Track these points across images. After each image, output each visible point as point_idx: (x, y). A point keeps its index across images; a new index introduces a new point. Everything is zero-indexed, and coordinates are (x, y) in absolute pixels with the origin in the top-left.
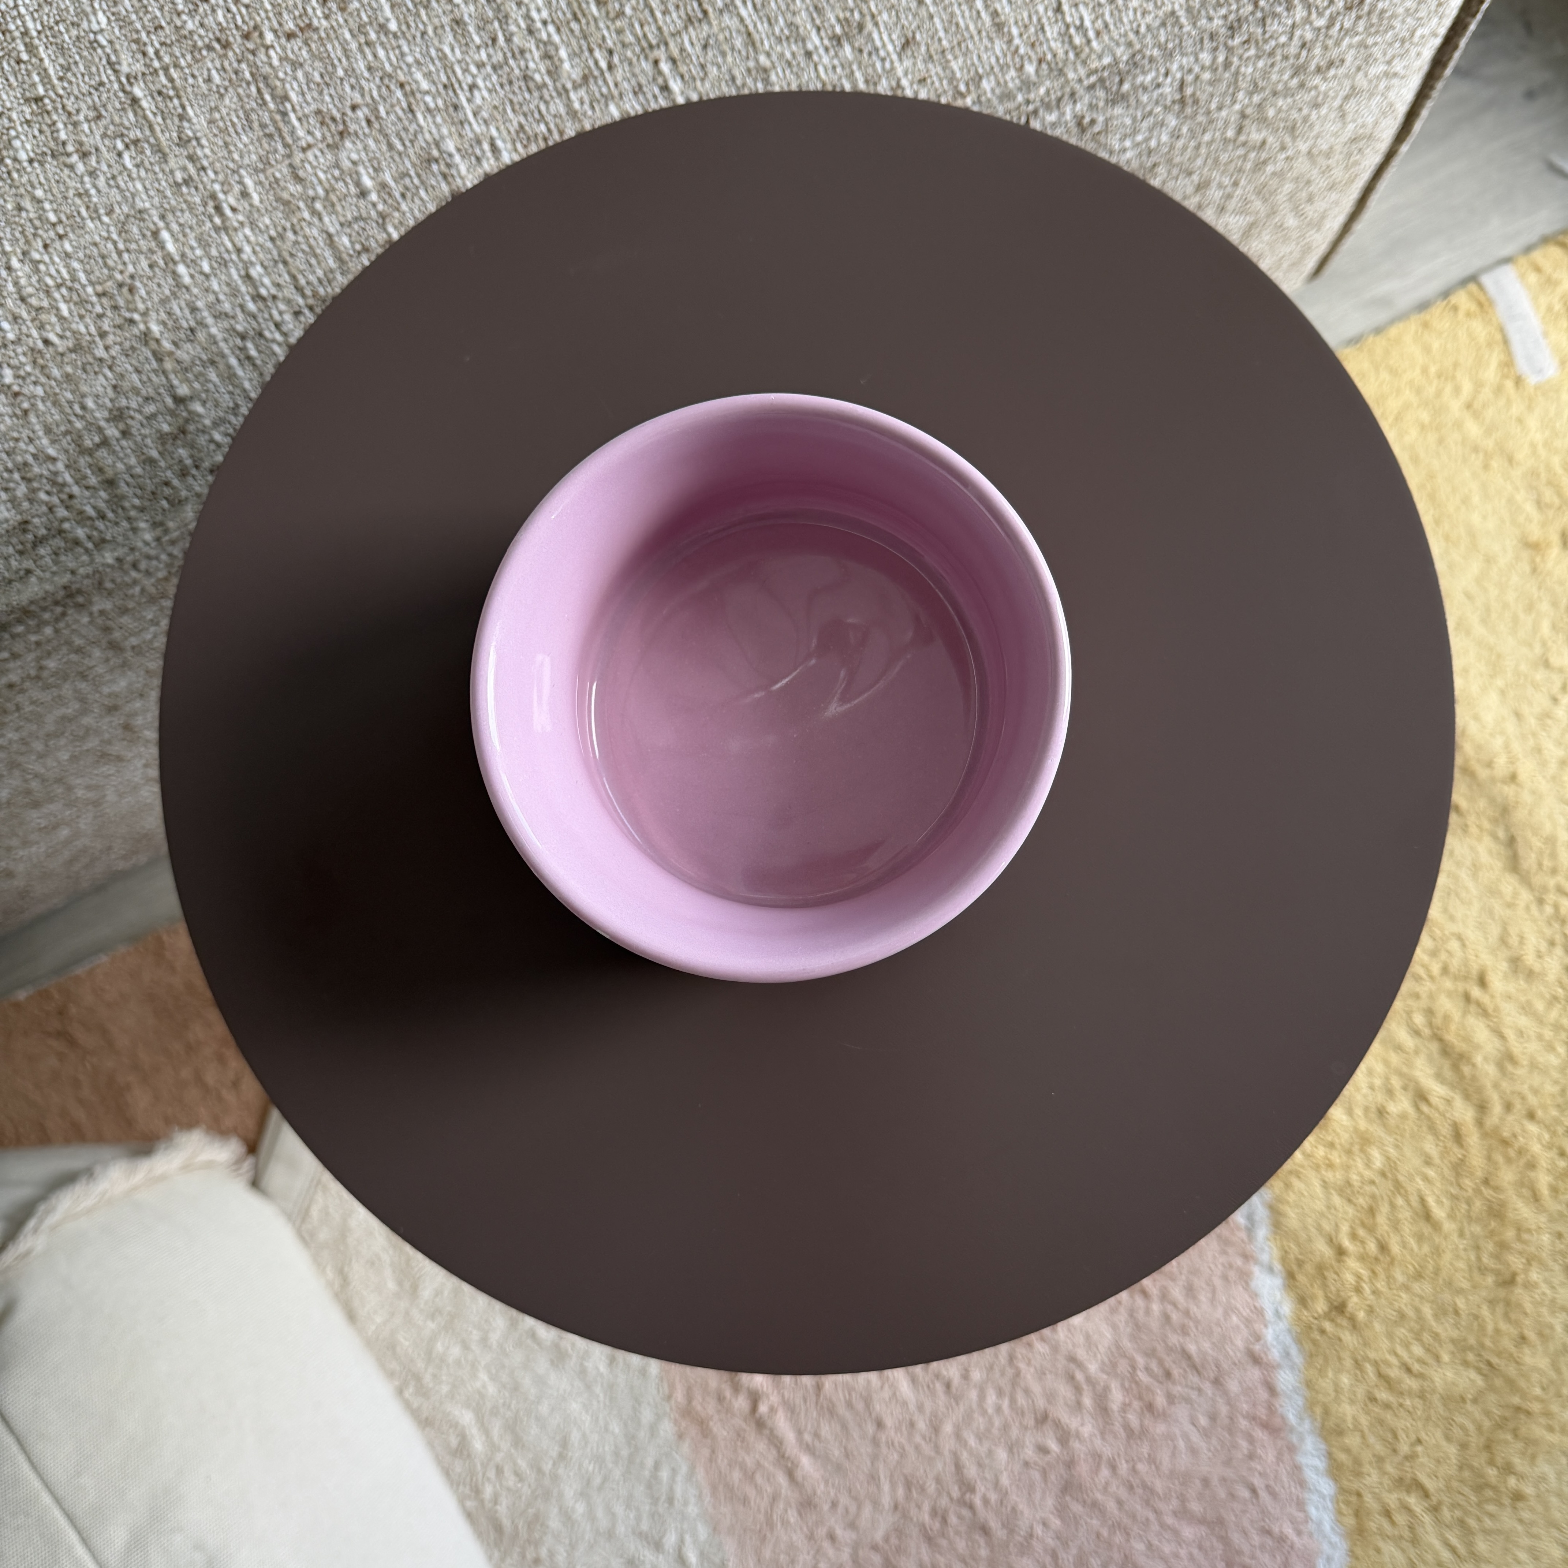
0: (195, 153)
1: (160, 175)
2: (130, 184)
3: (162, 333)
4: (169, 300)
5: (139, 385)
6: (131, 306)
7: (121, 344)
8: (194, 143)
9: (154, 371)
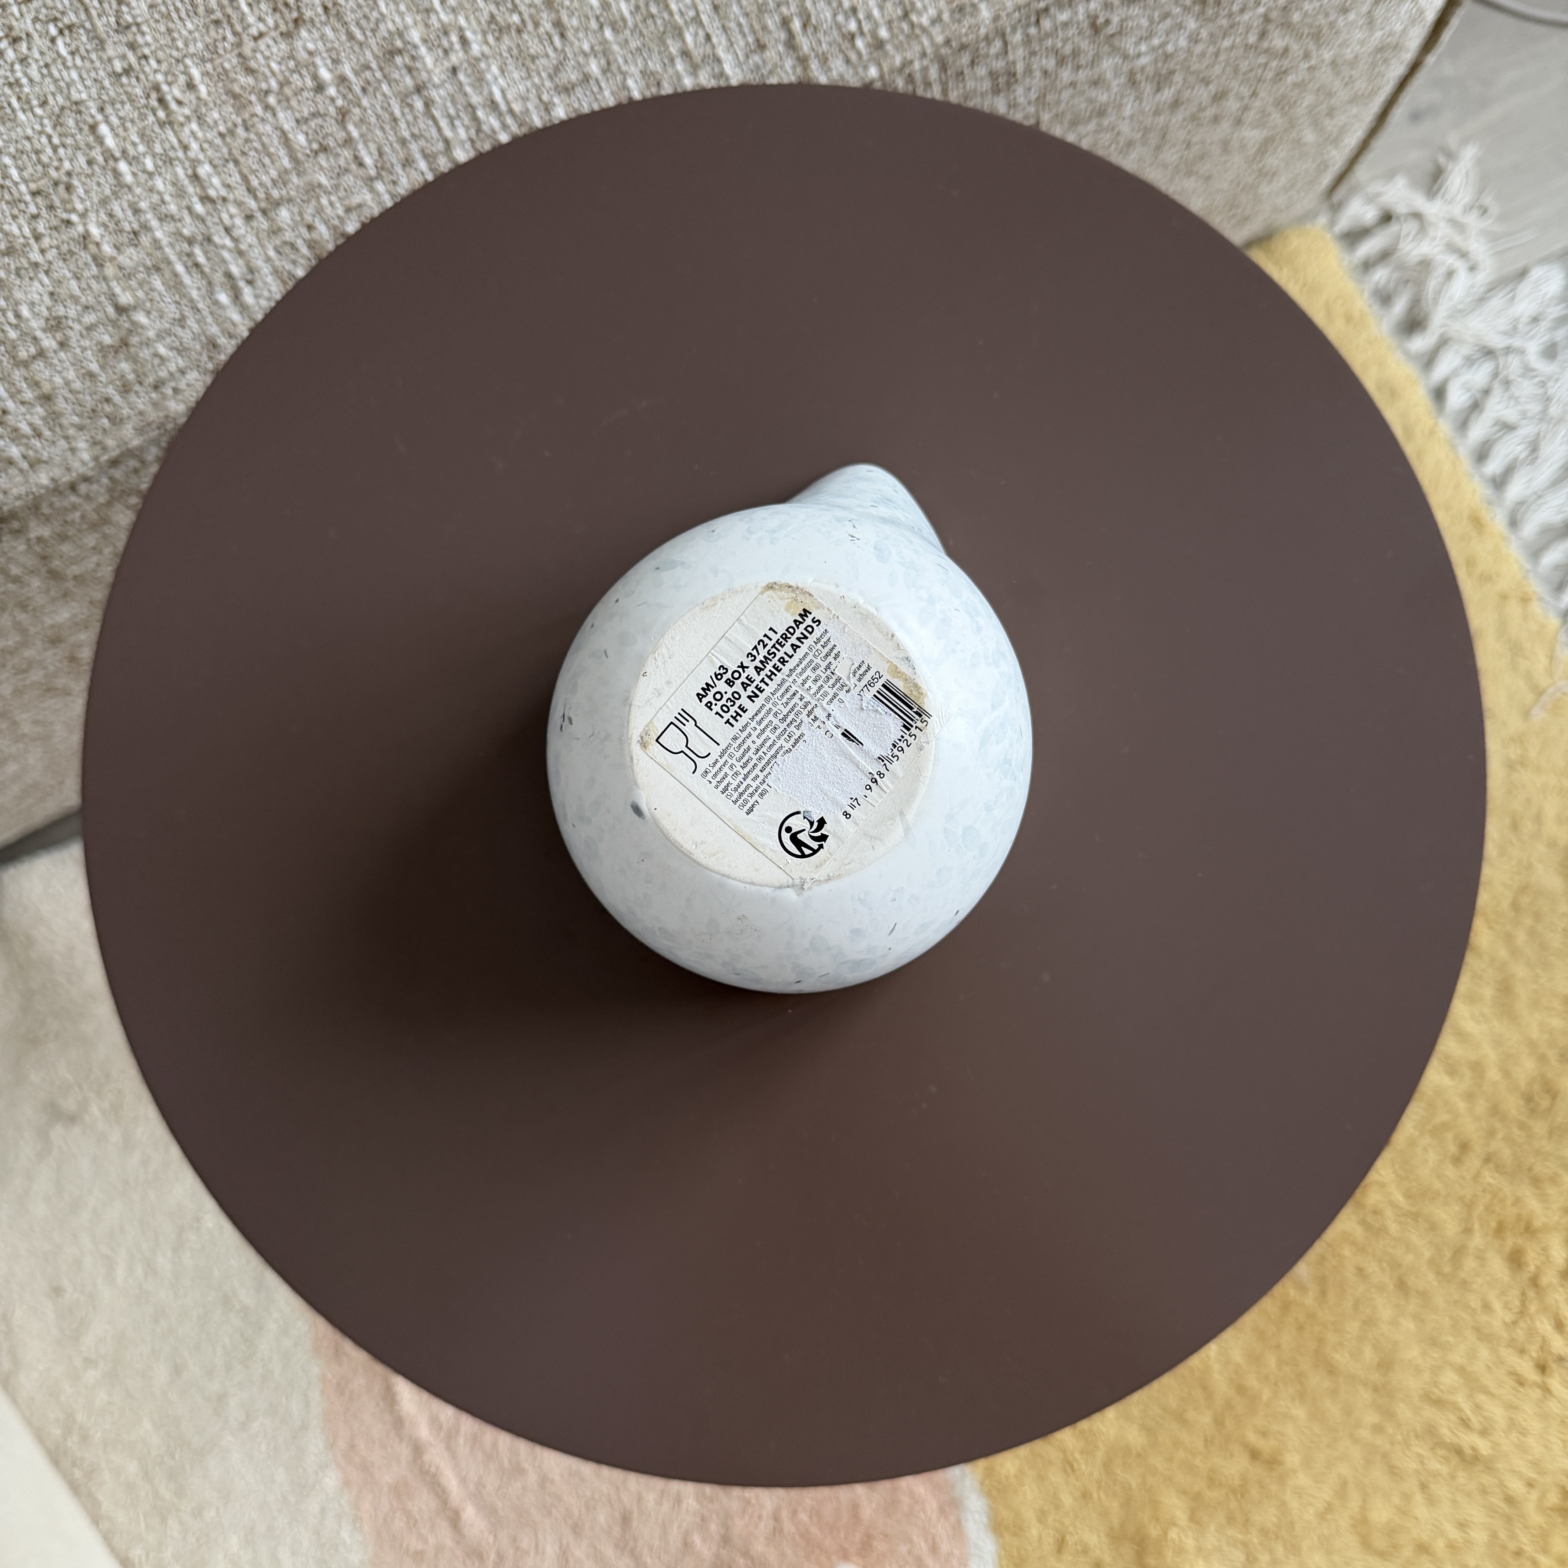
0: (136, 41)
1: (98, 64)
2: (65, 73)
3: (102, 236)
4: (110, 200)
5: (77, 292)
6: (68, 206)
7: (58, 248)
8: (134, 29)
9: (94, 277)
